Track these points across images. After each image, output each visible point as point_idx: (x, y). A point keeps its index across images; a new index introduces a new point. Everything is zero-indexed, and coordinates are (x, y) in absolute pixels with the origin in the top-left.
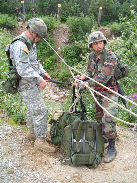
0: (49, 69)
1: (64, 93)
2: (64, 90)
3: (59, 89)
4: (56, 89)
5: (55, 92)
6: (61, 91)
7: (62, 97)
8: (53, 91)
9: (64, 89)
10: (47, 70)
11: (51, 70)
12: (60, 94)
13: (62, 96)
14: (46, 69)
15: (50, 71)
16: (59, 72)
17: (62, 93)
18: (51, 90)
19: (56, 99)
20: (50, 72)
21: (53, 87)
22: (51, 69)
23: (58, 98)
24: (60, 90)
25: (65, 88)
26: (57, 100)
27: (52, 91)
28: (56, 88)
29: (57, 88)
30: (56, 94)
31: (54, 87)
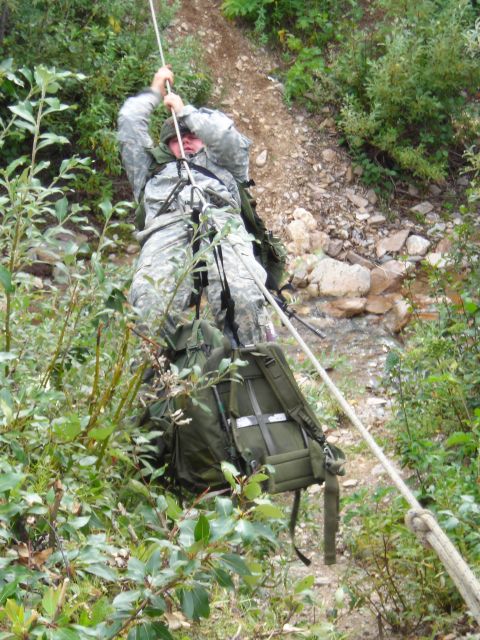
0: (289, 22)
1: (419, 244)
2: (418, 219)
3: (377, 205)
4: (343, 203)
5: (333, 235)
6: (389, 225)
7: (400, 279)
8: (322, 227)
9: (420, 208)
10: (268, 30)
11: (301, 34)
12: (381, 251)
13: (397, 268)
14: (260, 24)
15: (294, 42)
16: (378, 50)
17: (396, 240)
18: (300, 211)
19: (346, 296)
20: (295, 53)
21: (319, 190)
22: (303, 23)
23: (365, 285)
24: (379, 218)
25: (424, 193)
26: (356, 304)
27: (313, 222)
28: (350, 192)
29: (356, 199)
30: (345, 250)
31: (329, 187)
